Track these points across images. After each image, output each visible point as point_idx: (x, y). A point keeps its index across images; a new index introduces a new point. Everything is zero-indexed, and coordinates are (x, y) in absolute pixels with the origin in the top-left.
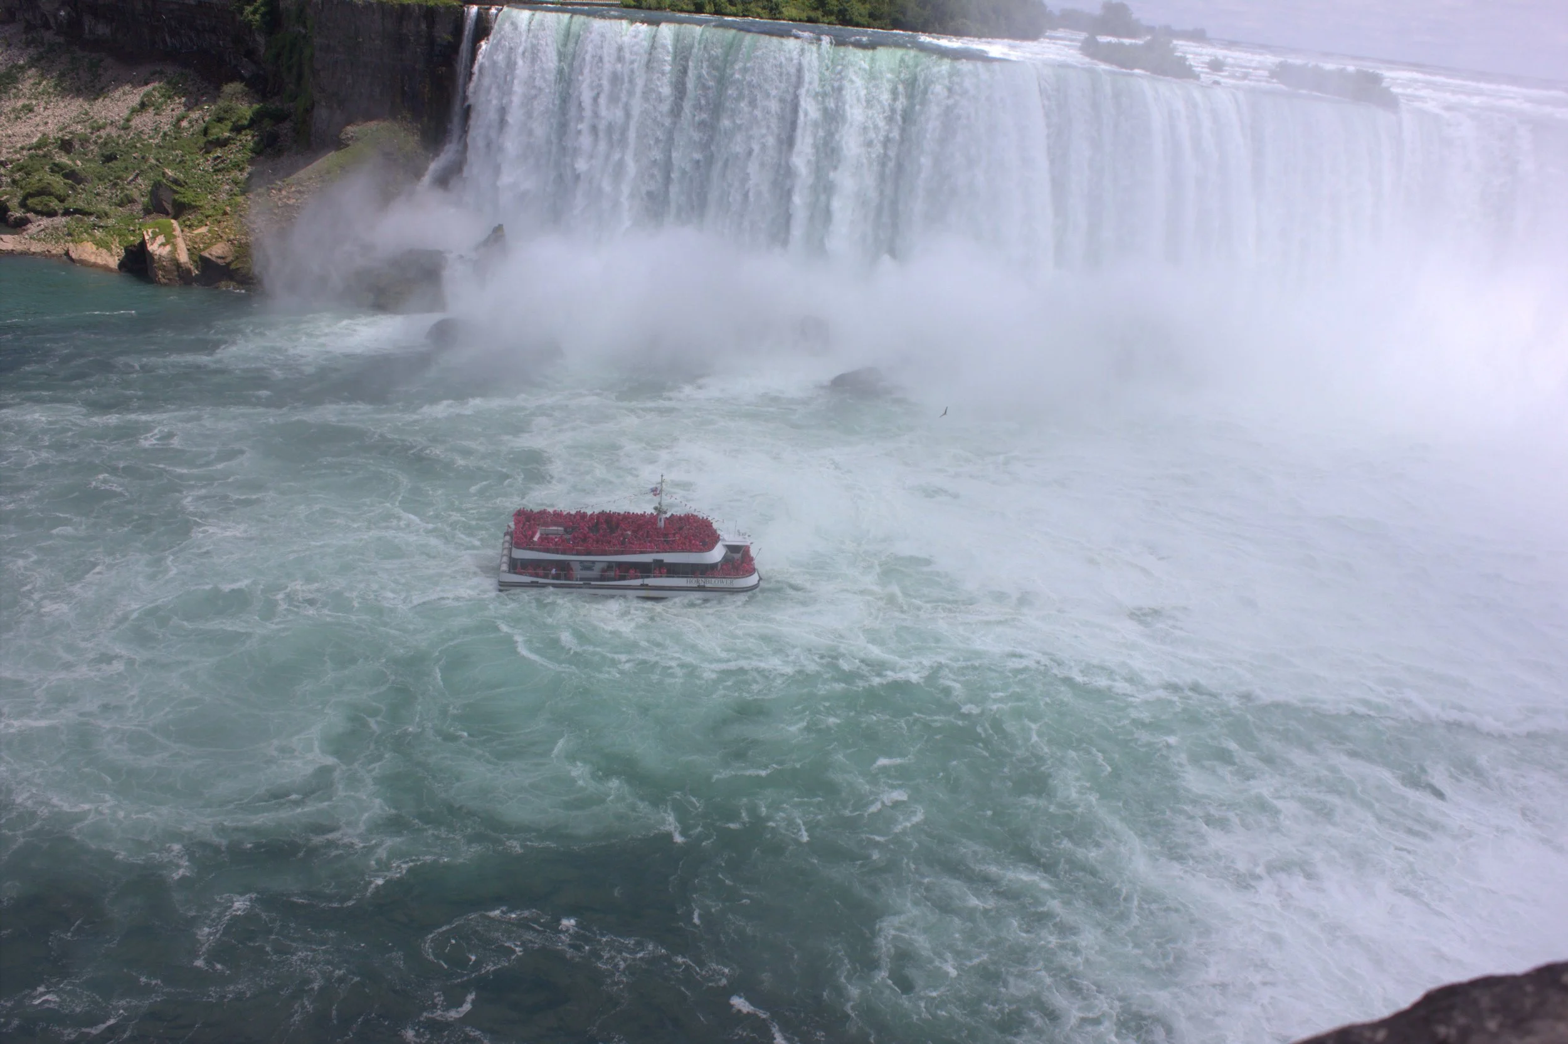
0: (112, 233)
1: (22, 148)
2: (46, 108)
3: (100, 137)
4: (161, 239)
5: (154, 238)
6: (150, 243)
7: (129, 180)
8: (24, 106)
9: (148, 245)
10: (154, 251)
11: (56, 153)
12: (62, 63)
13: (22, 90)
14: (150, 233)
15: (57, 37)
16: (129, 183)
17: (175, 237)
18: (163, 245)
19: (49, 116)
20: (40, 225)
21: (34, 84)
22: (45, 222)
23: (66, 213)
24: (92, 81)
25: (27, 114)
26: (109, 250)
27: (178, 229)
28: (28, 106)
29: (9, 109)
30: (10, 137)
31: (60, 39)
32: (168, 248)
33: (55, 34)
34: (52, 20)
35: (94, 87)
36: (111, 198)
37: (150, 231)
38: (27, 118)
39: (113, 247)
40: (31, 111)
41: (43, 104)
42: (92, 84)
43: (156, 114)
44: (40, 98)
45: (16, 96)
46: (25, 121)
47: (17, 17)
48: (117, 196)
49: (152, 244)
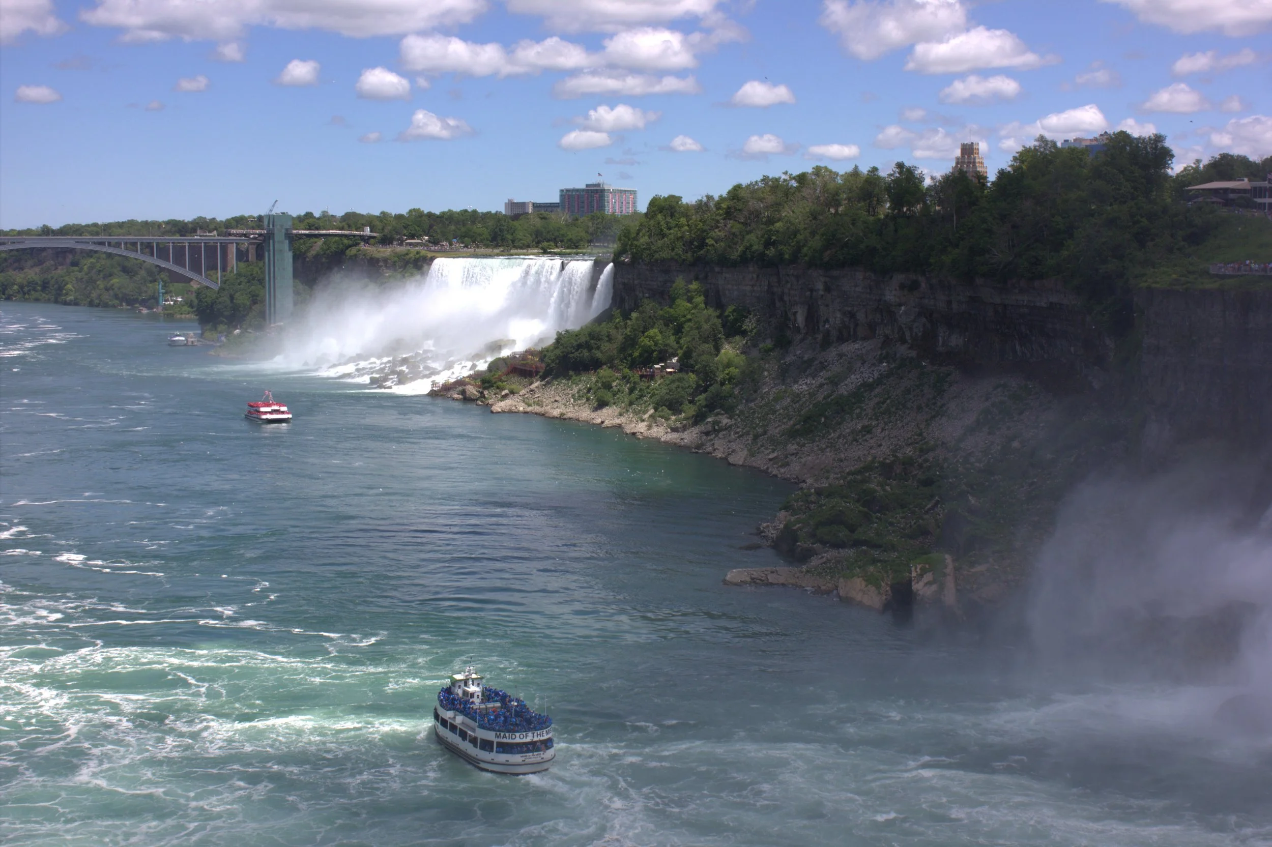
0: (889, 568)
1: (849, 474)
2: (883, 430)
3: (926, 460)
4: (928, 577)
5: (921, 576)
6: (916, 581)
7: (926, 508)
8: (864, 427)
9: (913, 583)
10: (918, 590)
11: (875, 478)
12: (910, 379)
13: (865, 410)
14: (918, 570)
15: (910, 351)
16: (927, 512)
17: (945, 575)
18: (929, 583)
19: (884, 438)
20: (823, 557)
21: (878, 403)
22: (831, 554)
23: (856, 544)
24: (934, 398)
25: (865, 435)
26: (878, 587)
27: (950, 566)
28: (867, 427)
29: (848, 431)
30: (842, 461)
31: (913, 354)
32: (934, 587)
33: (910, 348)
34: (908, 334)
35: (935, 404)
36: (904, 529)
37: (919, 567)
38: (863, 441)
39: (883, 584)
40: (869, 432)
41: (882, 425)
42: (934, 401)
43: (989, 434)
44: (880, 418)
45: (859, 416)
46: (861, 444)
47: (877, 332)
48: (911, 526)
49: (918, 582)
